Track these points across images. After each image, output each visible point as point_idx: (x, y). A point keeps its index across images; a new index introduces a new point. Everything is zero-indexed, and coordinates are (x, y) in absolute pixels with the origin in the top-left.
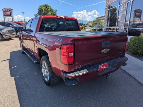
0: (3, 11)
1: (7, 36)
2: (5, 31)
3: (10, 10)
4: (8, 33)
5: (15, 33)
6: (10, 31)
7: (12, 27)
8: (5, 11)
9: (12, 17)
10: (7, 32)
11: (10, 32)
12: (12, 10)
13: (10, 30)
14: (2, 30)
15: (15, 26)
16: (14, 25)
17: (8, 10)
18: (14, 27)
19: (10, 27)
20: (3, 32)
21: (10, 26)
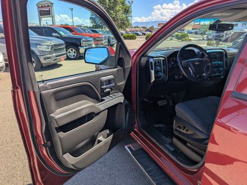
0: (39, 7)
1: (48, 58)
2: (43, 48)
3: (49, 5)
4: (50, 53)
5: (65, 52)
6: (55, 48)
7: (58, 37)
8: (40, 6)
9: (53, 17)
10: (49, 50)
11: (56, 50)
12: (52, 4)
13: (55, 45)
14: (38, 46)
15: (63, 34)
16: (61, 32)
17: (46, 5)
18: (61, 37)
19: (53, 36)
20: (41, 49)
21: (54, 34)
